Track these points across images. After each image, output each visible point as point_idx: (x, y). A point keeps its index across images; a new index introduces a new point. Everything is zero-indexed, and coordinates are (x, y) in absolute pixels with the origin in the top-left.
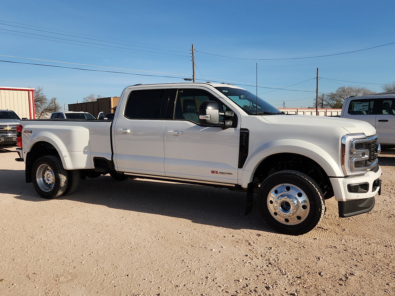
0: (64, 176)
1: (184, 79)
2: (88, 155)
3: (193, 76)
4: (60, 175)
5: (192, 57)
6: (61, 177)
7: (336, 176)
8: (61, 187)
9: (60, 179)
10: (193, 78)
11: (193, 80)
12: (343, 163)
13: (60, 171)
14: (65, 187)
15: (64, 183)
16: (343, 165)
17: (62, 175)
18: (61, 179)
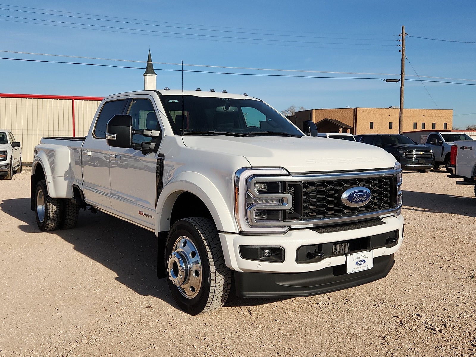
0: (53, 205)
1: (385, 80)
2: (68, 181)
3: (401, 75)
4: (49, 203)
5: (401, 46)
6: (50, 206)
7: (223, 230)
8: (49, 218)
9: (48, 208)
10: (401, 79)
11: (401, 81)
12: (236, 211)
13: (49, 199)
14: (56, 219)
15: (53, 214)
16: (236, 214)
17: (50, 204)
18: (50, 208)
